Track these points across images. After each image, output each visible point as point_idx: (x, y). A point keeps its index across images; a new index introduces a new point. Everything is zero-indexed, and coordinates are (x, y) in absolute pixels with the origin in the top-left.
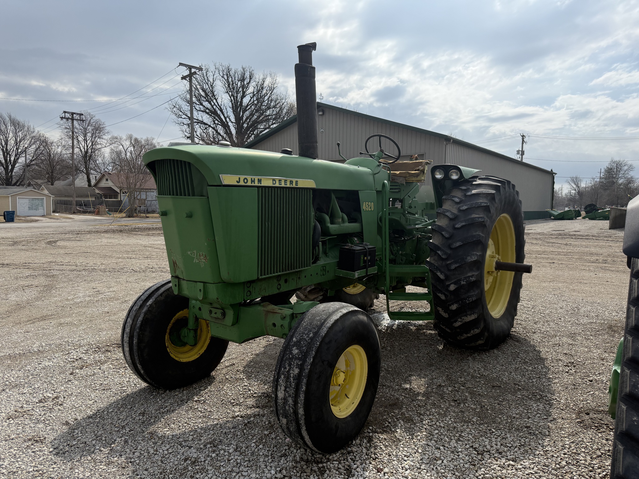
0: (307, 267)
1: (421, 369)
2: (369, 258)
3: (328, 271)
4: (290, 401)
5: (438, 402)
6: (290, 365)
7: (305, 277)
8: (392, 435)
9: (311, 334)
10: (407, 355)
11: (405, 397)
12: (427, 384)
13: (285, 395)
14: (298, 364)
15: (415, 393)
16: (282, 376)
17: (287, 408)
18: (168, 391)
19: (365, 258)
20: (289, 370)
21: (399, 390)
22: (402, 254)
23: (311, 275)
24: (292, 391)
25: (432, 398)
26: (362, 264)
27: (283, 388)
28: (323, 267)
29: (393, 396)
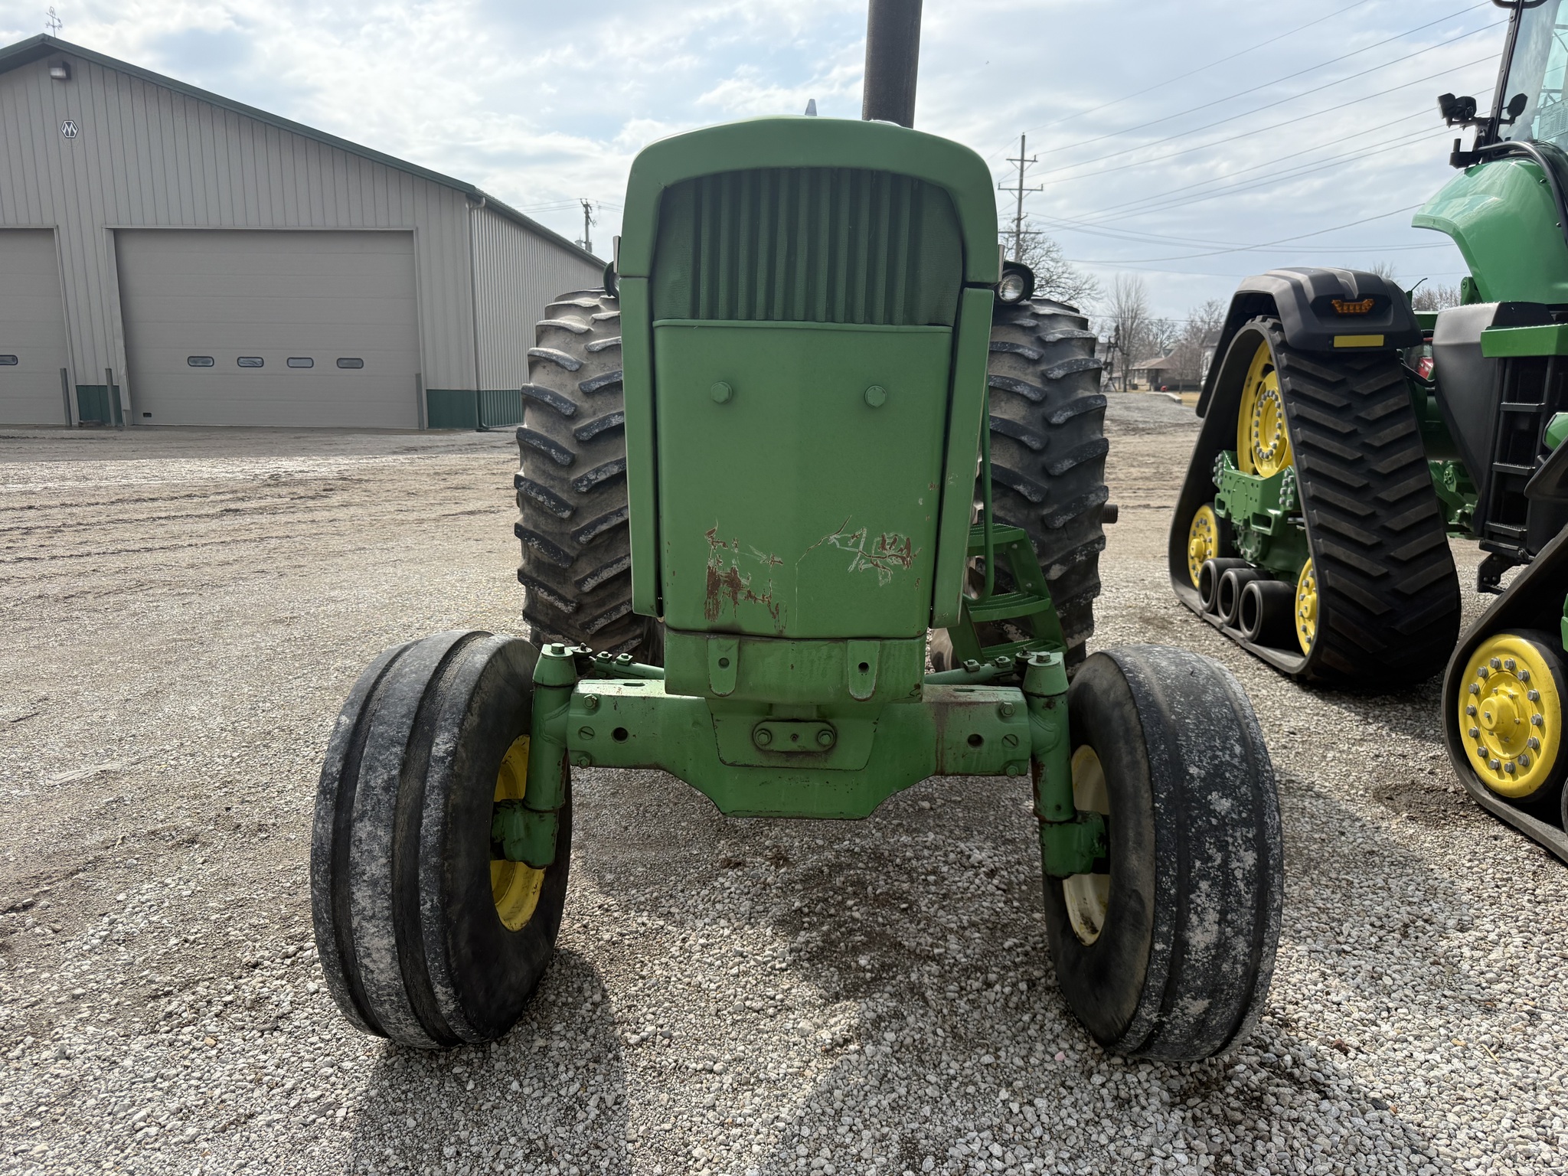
4: (1241, 946)
6: (1222, 847)
13: (1221, 933)
14: (1249, 840)
16: (1204, 885)
17: (1225, 967)
20: (1225, 862)
24: (1244, 919)
27: (1212, 916)
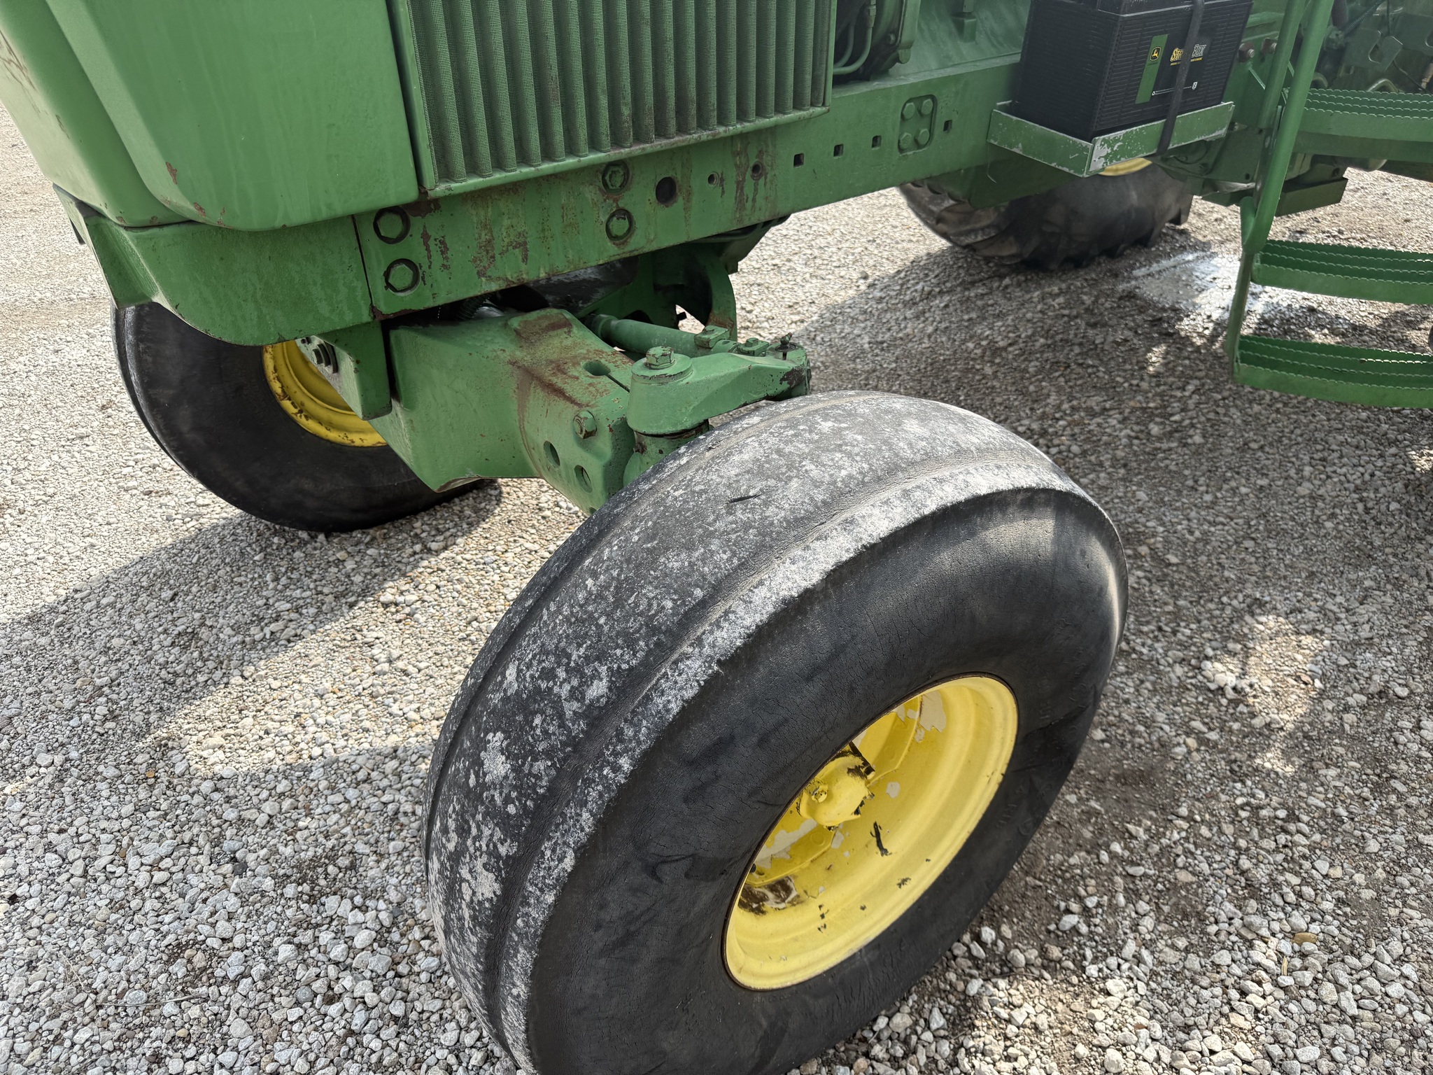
0: (798, 105)
1: (1312, 575)
2: (1199, 51)
3: (947, 125)
5: (1355, 808)
7: (798, 160)
8: (1078, 1005)
9: (596, 676)
10: (1263, 482)
11: (1202, 741)
12: (1324, 678)
15: (1257, 722)
18: (321, 537)
19: (1177, 54)
21: (1183, 688)
22: (1383, 21)
23: (838, 150)
25: (1333, 772)
26: (1146, 91)
28: (918, 100)
29: (1149, 723)
